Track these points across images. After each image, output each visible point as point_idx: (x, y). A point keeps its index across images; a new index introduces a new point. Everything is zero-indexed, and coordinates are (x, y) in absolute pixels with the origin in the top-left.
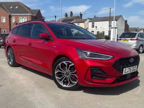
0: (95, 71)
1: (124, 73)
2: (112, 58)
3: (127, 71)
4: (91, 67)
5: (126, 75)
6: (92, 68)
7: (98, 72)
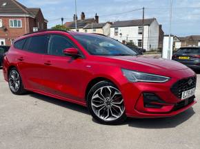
0: (148, 97)
1: (182, 98)
2: (169, 80)
3: (185, 95)
4: (143, 92)
5: (184, 101)
6: (145, 94)
7: (152, 98)
